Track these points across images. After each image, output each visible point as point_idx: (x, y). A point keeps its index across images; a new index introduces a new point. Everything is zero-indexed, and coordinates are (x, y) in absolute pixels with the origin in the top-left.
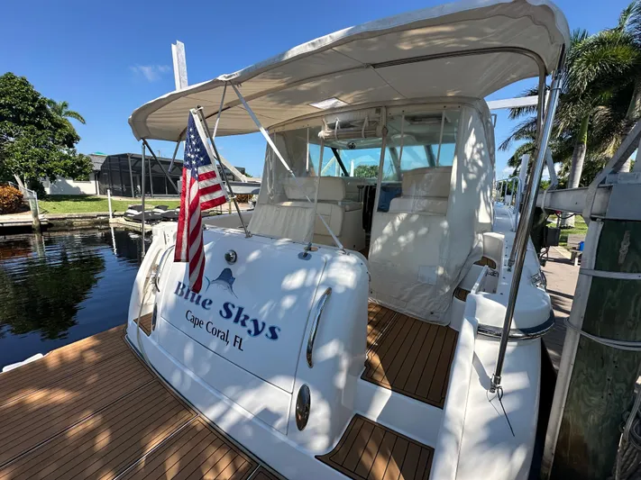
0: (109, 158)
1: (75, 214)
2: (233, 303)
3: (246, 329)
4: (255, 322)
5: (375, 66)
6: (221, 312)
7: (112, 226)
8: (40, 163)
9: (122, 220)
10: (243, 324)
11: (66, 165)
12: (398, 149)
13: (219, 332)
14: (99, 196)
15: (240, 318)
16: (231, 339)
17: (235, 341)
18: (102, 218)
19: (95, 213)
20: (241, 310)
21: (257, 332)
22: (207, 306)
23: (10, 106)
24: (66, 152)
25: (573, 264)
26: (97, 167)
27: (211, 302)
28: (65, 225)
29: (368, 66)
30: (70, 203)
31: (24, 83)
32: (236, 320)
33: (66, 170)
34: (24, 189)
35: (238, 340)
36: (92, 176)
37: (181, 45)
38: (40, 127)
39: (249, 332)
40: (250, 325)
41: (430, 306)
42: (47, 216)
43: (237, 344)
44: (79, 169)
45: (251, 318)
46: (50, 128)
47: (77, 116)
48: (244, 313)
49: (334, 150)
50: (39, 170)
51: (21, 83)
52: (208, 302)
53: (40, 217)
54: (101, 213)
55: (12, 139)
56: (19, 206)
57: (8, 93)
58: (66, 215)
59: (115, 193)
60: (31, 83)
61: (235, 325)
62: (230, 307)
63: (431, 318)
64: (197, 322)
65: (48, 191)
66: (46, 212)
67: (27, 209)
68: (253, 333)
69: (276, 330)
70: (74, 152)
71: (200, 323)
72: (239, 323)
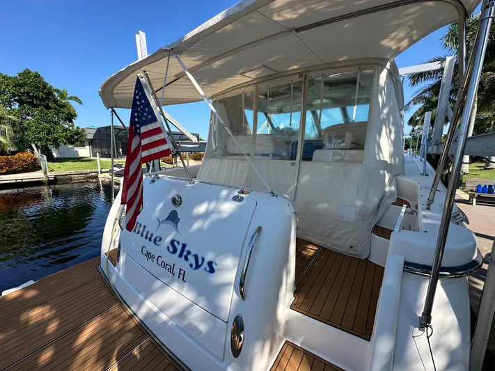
0: (99, 130)
1: (73, 172)
2: (178, 240)
3: (188, 263)
4: (196, 257)
5: (297, 30)
6: (168, 248)
7: (100, 180)
8: (48, 134)
9: (108, 175)
10: (186, 259)
11: (66, 135)
12: (318, 112)
13: (167, 265)
14: (92, 158)
15: (184, 253)
16: (176, 271)
17: (180, 273)
18: (93, 174)
19: (88, 171)
20: (184, 246)
21: (198, 267)
22: (157, 243)
23: (28, 93)
24: (67, 126)
25: (472, 204)
26: (90, 137)
27: (161, 239)
28: (67, 180)
29: (290, 30)
30: (69, 164)
31: (37, 76)
32: (180, 256)
33: (67, 139)
34: (37, 154)
35: (182, 272)
36: (87, 143)
37: (142, 34)
38: (48, 108)
39: (191, 265)
40: (192, 260)
41: (349, 241)
42: (54, 173)
43: (181, 276)
44: (76, 138)
45: (193, 253)
46: (55, 109)
47: (76, 99)
48: (187, 249)
49: (266, 114)
50: (48, 140)
51: (35, 76)
52: (158, 239)
53: (49, 174)
54: (92, 170)
55: (29, 118)
56: (35, 167)
57: (25, 84)
58: (67, 172)
59: (103, 155)
60: (42, 76)
61: (179, 259)
62: (175, 243)
63: (351, 252)
64: (150, 256)
65: (55, 155)
66: (52, 170)
67: (39, 168)
68: (194, 266)
69: (214, 265)
70: (73, 126)
71: (152, 257)
72: (183, 257)
